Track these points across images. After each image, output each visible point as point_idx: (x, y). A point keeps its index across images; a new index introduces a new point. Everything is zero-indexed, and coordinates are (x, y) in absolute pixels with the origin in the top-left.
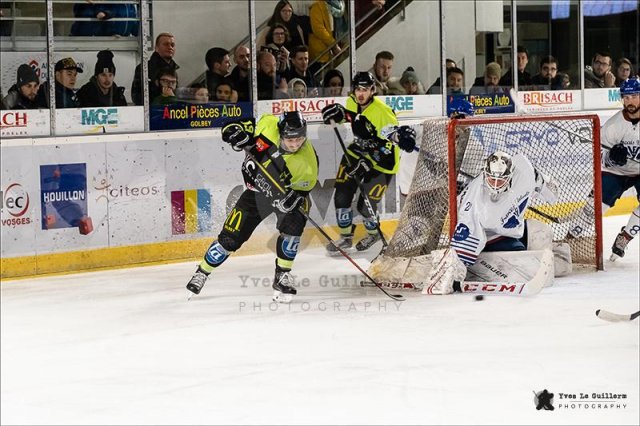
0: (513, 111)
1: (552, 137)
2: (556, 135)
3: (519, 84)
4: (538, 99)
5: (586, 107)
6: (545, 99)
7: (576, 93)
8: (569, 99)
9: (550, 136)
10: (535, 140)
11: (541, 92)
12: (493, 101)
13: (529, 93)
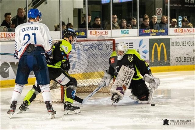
0: (86, 38)
1: (100, 47)
2: (102, 46)
3: (88, 28)
4: (95, 33)
5: (113, 36)
6: (98, 33)
7: (109, 31)
8: (106, 33)
9: (100, 46)
10: (94, 48)
11: (96, 31)
12: (79, 34)
13: (92, 31)
